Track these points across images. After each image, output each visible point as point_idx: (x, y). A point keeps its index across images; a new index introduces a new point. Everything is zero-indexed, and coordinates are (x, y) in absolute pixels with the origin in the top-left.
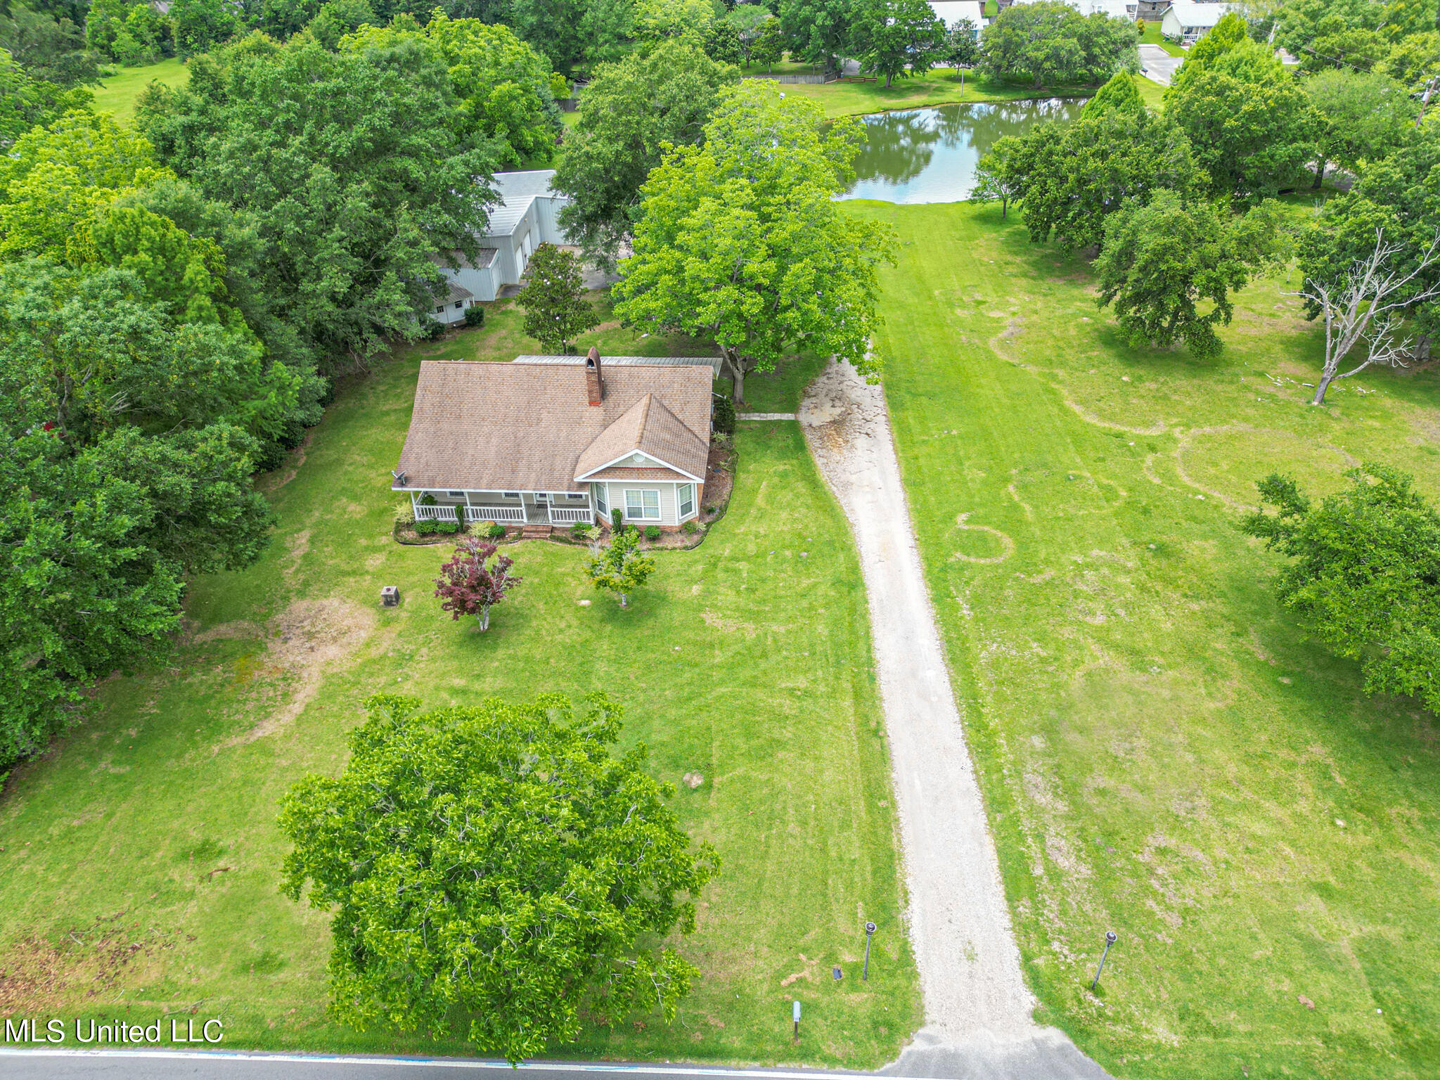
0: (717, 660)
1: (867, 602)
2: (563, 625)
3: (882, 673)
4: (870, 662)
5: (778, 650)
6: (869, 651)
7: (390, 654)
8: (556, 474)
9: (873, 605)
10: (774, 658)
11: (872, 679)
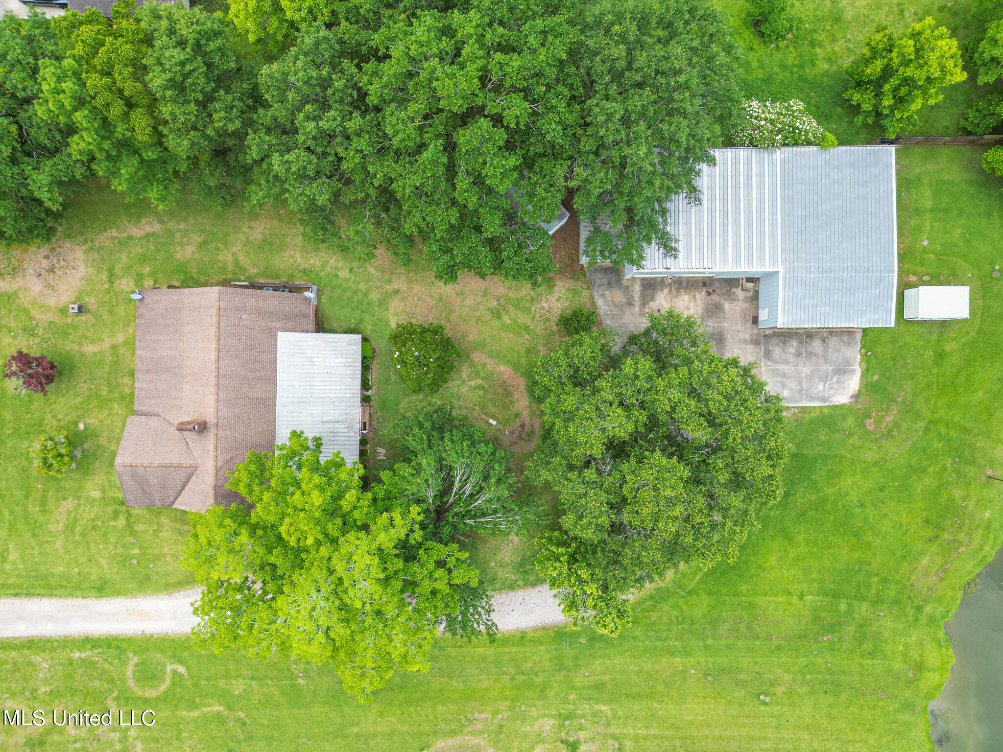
0: (31, 509)
1: (84, 598)
2: (60, 416)
3: (21, 601)
4: (29, 595)
5: (40, 544)
6: (39, 595)
7: (34, 322)
8: (146, 401)
9: (81, 602)
10: (33, 542)
11: (16, 595)
